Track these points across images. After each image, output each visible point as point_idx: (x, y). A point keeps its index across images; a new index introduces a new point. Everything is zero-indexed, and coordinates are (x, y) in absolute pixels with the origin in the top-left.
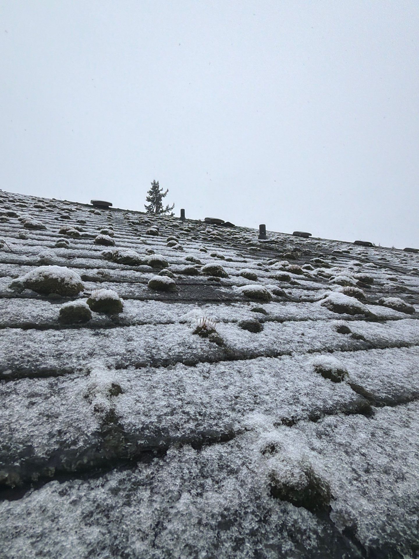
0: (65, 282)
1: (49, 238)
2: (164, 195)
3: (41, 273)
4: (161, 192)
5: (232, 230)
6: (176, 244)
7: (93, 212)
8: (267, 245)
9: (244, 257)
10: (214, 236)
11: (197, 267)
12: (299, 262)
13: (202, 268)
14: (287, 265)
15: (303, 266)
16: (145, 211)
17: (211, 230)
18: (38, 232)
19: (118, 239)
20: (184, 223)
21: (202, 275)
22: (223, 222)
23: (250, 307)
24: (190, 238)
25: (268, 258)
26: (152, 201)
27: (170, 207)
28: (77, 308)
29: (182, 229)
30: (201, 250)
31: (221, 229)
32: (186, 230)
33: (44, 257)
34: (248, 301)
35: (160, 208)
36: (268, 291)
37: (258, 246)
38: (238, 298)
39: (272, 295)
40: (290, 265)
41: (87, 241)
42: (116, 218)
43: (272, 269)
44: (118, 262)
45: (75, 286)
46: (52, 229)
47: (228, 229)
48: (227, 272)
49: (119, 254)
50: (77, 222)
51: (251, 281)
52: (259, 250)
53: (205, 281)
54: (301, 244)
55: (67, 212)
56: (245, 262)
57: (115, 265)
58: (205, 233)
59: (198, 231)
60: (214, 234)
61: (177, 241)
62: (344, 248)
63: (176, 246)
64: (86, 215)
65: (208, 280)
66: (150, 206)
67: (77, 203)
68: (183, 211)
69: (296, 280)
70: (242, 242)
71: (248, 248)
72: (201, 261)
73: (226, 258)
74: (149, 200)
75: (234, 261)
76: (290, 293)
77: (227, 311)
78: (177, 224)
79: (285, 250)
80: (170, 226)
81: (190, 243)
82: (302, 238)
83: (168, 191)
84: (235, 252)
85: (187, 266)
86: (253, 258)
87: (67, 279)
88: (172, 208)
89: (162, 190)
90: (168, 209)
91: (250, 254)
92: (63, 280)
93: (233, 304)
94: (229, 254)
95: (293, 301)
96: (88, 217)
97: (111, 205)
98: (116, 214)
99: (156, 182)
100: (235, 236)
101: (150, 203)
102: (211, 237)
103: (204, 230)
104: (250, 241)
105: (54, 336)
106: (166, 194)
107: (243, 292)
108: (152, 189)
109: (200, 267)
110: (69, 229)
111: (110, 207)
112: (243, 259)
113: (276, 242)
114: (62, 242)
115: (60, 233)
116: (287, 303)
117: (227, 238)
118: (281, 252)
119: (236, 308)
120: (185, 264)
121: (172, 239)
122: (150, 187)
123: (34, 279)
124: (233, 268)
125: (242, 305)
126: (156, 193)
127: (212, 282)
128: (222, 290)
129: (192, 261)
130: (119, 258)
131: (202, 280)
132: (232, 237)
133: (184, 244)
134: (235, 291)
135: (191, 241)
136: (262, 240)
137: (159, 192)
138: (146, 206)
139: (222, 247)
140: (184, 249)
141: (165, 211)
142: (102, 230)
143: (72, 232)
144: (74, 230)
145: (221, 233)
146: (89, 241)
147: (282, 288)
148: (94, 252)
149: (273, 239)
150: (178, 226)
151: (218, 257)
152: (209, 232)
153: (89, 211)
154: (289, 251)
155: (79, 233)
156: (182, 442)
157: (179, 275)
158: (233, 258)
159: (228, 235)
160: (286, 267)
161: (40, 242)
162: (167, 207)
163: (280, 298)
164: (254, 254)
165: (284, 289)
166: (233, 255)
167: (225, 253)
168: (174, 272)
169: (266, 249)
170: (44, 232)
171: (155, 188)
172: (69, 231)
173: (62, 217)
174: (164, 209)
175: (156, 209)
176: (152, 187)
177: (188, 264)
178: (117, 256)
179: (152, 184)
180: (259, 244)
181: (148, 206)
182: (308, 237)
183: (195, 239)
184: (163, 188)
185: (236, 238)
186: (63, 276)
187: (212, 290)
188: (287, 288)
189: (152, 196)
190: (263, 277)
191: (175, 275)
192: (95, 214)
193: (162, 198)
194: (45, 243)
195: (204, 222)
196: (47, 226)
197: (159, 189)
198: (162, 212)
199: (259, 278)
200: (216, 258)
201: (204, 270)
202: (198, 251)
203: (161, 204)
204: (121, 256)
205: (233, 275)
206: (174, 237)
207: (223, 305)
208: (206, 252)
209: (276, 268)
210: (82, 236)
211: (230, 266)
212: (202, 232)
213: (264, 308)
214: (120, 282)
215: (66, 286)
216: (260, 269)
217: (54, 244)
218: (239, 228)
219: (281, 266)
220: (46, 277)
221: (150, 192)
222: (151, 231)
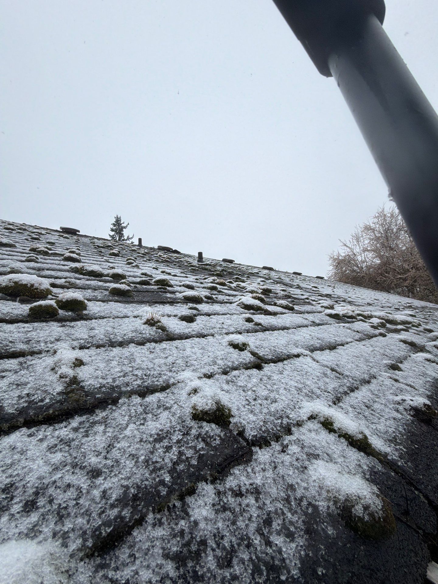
0: (34, 287)
1: (20, 254)
2: (125, 228)
3: (11, 280)
4: (123, 225)
5: (178, 256)
6: (133, 263)
7: (62, 236)
8: (203, 266)
9: (186, 274)
10: (164, 259)
11: (149, 279)
12: (225, 278)
13: (153, 281)
14: (216, 280)
15: (227, 281)
16: (110, 239)
17: (162, 255)
18: (8, 249)
19: (85, 258)
20: (141, 249)
21: (153, 285)
22: (172, 249)
23: (188, 306)
24: (145, 259)
25: (203, 275)
26: (116, 231)
27: (130, 237)
28: (45, 306)
29: (139, 253)
30: (154, 268)
31: (170, 255)
32: (142, 254)
33: (14, 268)
34: (187, 303)
35: (122, 237)
36: (202, 296)
37: (197, 267)
38: (179, 300)
39: (204, 299)
40: (218, 280)
41: (56, 258)
42: (83, 242)
43: (205, 282)
44: (84, 274)
45: (44, 291)
46: (22, 248)
47: (176, 255)
48: (173, 284)
49: (85, 268)
50: (47, 243)
51: (190, 290)
52: (198, 270)
53: (156, 289)
54: (227, 267)
55: (37, 235)
56: (187, 277)
57: (81, 276)
58: (157, 257)
59: (152, 255)
60: (164, 258)
61: (135, 261)
62: (255, 271)
63: (134, 265)
64: (56, 239)
65: (158, 288)
66: (113, 235)
67: (47, 228)
68: (140, 240)
69: (221, 290)
70: (185, 264)
71: (190, 268)
72: (153, 275)
73: (172, 274)
74: (112, 230)
75: (178, 277)
76: (217, 298)
77: (170, 309)
78: (136, 249)
79: (216, 271)
80: (130, 250)
81: (145, 263)
82: (228, 263)
83: (128, 224)
84: (179, 270)
85: (141, 279)
86: (192, 275)
87: (36, 285)
88: (132, 238)
89: (123, 223)
90: (128, 238)
91: (191, 272)
92: (32, 285)
93: (175, 304)
94: (175, 271)
95: (218, 303)
96: (57, 240)
97: (79, 231)
98: (83, 239)
99: (119, 217)
100: (180, 260)
101: (113, 233)
102: (162, 260)
103: (157, 254)
104: (191, 263)
105: (24, 328)
106: (127, 226)
107: (183, 296)
108: (115, 222)
109: (152, 280)
110: (39, 248)
111: (77, 233)
112: (185, 275)
113: (210, 265)
114: (32, 258)
115: (30, 250)
116: (214, 304)
117: (174, 261)
118: (213, 271)
119: (177, 307)
120: (140, 277)
121: (130, 259)
122: (113, 221)
123: (4, 284)
124: (177, 281)
125: (182, 305)
126: (118, 225)
127: (160, 290)
128: (167, 296)
129: (146, 275)
130: (84, 272)
131: (153, 289)
132: (178, 260)
133: (140, 264)
134: (177, 296)
135: (146, 261)
136: (200, 263)
137: (121, 224)
138: (110, 235)
139: (170, 267)
140: (140, 267)
141: (126, 240)
142: (69, 250)
143: (42, 251)
144: (43, 249)
145: (170, 257)
146: (58, 258)
147: (211, 294)
148: (62, 266)
149: (208, 263)
150: (136, 251)
151: (166, 273)
152: (160, 256)
153: (58, 236)
154: (218, 271)
155: (49, 251)
156: (130, 394)
157: (134, 285)
158: (178, 275)
159: (175, 259)
160: (215, 281)
161: (10, 257)
162: (128, 237)
163: (209, 301)
164: (193, 272)
165: (213, 296)
166: (178, 272)
167: (172, 271)
168: (131, 283)
169: (203, 269)
170: (14, 249)
171: (118, 222)
172: (39, 249)
173: (32, 238)
174: (126, 238)
175: (119, 238)
176: (115, 220)
177: (142, 278)
178: (83, 270)
179: (115, 218)
180: (198, 266)
181: (111, 235)
182: (232, 263)
183: (149, 260)
184: (124, 221)
185: (181, 261)
186: (33, 282)
187: (160, 295)
188: (215, 295)
189: (115, 228)
190: (198, 287)
191: (131, 285)
192: (64, 238)
193: (124, 229)
194: (15, 258)
195: (157, 249)
196: (17, 245)
197: (121, 222)
198: (124, 240)
199: (196, 288)
200: (165, 274)
201: (154, 282)
202: (151, 269)
203: (123, 234)
204: (86, 270)
205: (177, 286)
206: (133, 258)
207: (168, 305)
208: (157, 269)
209: (209, 281)
210: (52, 254)
211: (175, 279)
212: (155, 255)
213: (197, 307)
214: (85, 289)
215: (36, 291)
216: (197, 282)
217: (24, 259)
218: (184, 254)
219: (212, 281)
220: (16, 283)
221: (114, 224)
222: (113, 253)
